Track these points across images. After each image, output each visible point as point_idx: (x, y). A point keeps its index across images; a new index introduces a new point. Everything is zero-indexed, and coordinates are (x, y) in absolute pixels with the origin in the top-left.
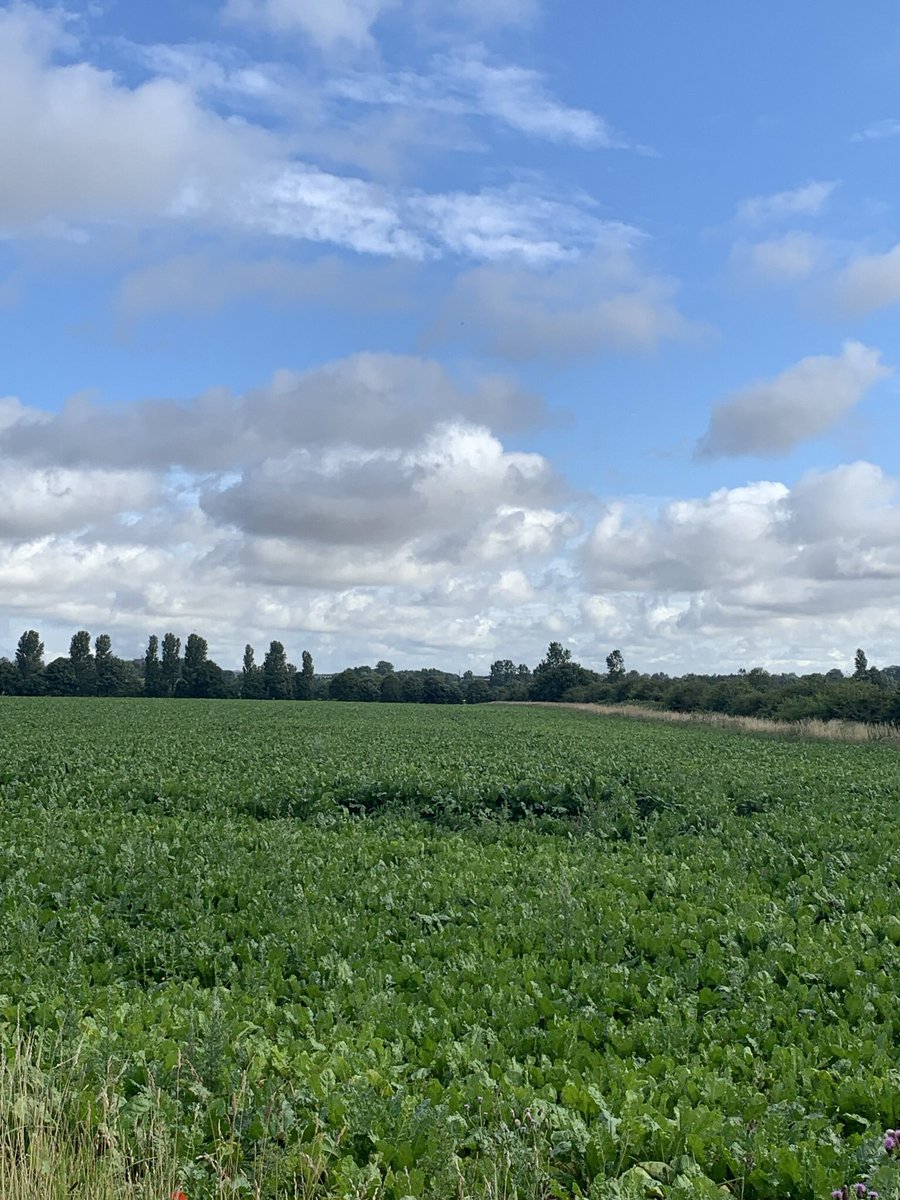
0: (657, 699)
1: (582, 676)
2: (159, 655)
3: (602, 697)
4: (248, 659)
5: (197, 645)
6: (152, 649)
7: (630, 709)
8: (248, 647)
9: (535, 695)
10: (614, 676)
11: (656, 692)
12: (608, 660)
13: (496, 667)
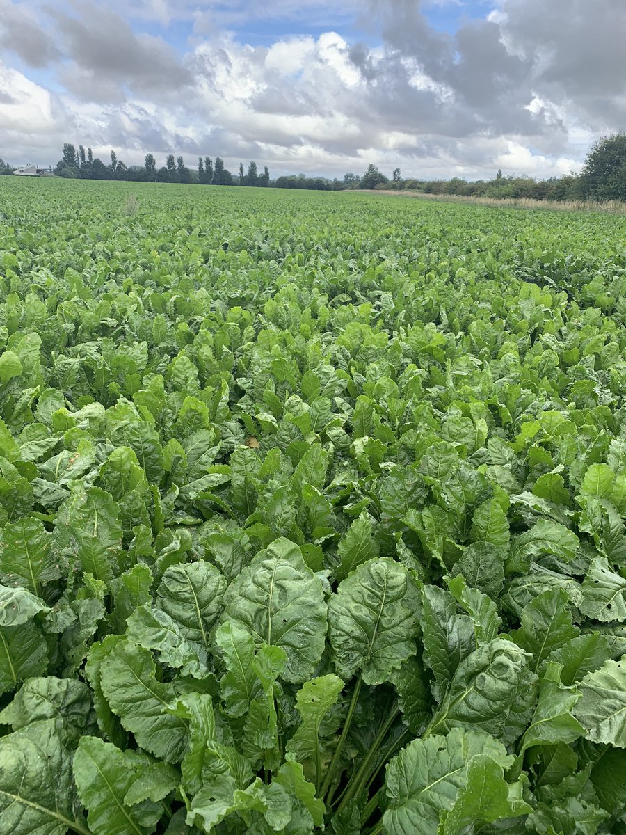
0: (419, 189)
1: (382, 179)
2: (204, 168)
3: (393, 187)
4: (242, 169)
5: (219, 164)
6: (201, 165)
7: (406, 193)
8: (241, 164)
9: (363, 187)
10: (397, 179)
11: (418, 185)
12: (394, 173)
13: (347, 176)
